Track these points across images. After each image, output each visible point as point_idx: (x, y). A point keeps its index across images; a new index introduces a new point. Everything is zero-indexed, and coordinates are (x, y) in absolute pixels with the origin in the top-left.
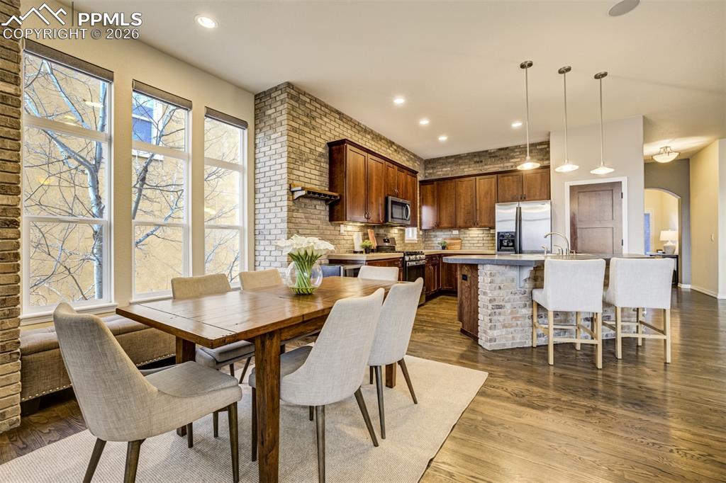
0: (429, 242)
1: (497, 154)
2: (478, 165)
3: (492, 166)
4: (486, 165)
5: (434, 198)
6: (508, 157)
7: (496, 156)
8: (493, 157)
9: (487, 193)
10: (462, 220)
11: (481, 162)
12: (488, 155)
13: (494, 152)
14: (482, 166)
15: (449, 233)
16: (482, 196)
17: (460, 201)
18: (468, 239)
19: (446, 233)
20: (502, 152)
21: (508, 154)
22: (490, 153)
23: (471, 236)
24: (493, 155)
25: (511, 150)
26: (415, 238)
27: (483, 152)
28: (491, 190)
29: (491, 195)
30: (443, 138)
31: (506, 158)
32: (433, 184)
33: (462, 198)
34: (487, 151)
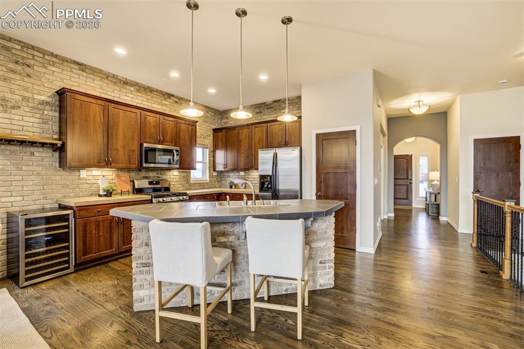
0: (224, 182)
1: (272, 106)
2: (258, 115)
3: (268, 116)
4: (264, 115)
5: (223, 144)
6: (280, 108)
7: (271, 108)
8: (270, 108)
9: (260, 140)
10: (242, 163)
11: (261, 112)
12: (266, 107)
13: (270, 104)
14: (261, 116)
15: (238, 174)
16: (257, 142)
17: (241, 147)
18: (251, 179)
19: (235, 174)
20: (276, 104)
21: (280, 106)
22: (267, 105)
23: (253, 177)
24: (270, 106)
25: (282, 102)
26: (208, 178)
27: (262, 104)
28: (263, 138)
29: (262, 141)
30: (212, 91)
31: (279, 110)
32: (222, 132)
33: (242, 144)
34: (265, 103)
